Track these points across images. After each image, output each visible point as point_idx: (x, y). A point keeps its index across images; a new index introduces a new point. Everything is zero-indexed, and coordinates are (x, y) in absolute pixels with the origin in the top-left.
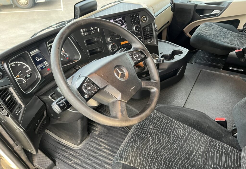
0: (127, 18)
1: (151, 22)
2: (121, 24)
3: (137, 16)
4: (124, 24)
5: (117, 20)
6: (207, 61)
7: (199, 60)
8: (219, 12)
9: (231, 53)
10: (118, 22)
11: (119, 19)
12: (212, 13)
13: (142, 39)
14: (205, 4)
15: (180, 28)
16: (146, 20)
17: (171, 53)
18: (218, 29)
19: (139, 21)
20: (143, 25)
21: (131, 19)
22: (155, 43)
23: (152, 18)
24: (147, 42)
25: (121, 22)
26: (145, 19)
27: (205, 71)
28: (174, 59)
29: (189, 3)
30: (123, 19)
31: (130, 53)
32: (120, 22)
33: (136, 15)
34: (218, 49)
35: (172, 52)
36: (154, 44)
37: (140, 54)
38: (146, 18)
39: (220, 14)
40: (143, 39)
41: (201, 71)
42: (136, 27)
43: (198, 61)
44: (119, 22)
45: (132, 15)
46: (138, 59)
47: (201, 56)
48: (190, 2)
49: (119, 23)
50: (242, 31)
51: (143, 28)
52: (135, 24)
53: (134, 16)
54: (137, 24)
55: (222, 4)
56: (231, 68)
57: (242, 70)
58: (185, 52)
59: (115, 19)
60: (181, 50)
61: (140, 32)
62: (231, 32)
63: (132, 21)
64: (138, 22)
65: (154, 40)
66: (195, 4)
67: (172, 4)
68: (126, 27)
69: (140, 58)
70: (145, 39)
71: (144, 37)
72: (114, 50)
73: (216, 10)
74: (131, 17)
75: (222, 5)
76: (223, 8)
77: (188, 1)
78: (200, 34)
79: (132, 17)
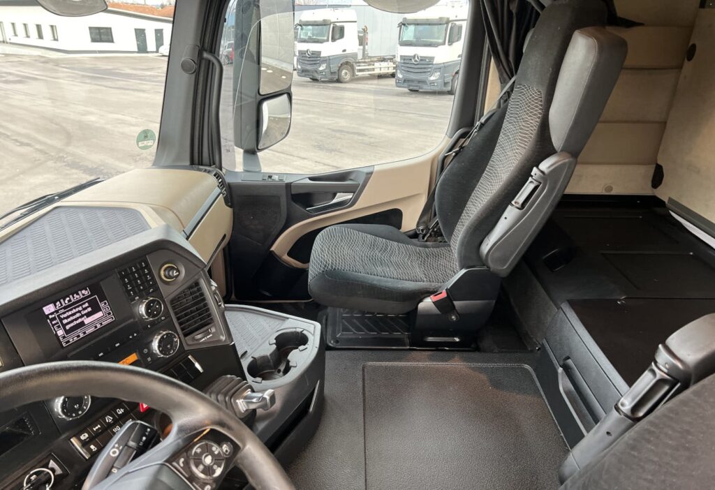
0: (111, 285)
1: (196, 277)
2: (89, 309)
3: (143, 269)
4: (102, 305)
5: (70, 301)
6: (366, 331)
7: (343, 331)
8: (349, 196)
9: (421, 306)
10: (78, 307)
11: (78, 294)
12: (335, 201)
13: (175, 340)
14: (311, 179)
15: (260, 244)
16: (178, 276)
17: (275, 346)
18: (364, 241)
19: (155, 283)
20: (168, 292)
21: (125, 285)
22: (223, 338)
23: (196, 265)
24: (195, 342)
25: (87, 305)
26: (175, 274)
27: (375, 369)
28: (292, 368)
29: (270, 180)
30: (96, 289)
31: (178, 464)
32: (84, 303)
33: (138, 266)
34: (391, 302)
35: (275, 341)
36: (220, 341)
37: (214, 449)
38: (178, 271)
39: (354, 201)
40: (182, 336)
41: (363, 370)
42: (148, 307)
43: (342, 335)
44: (81, 305)
45: (125, 270)
46: (214, 472)
47: (343, 318)
48: (270, 177)
49: (80, 308)
50: (414, 235)
51: (172, 302)
52: (142, 298)
53: (133, 273)
54: (149, 294)
55: (352, 177)
56: (430, 339)
57: (457, 340)
58: (313, 335)
59: (62, 301)
60: (299, 330)
61: (166, 318)
62: (396, 243)
63: (128, 292)
64: (151, 286)
65: (216, 330)
66: (286, 182)
67: (222, 189)
68: (109, 314)
69: (220, 466)
70: (186, 335)
71: (183, 329)
72: (76, 411)
73: (342, 194)
74: (122, 278)
75: (351, 180)
76: (357, 186)
77: (264, 176)
78: (330, 267)
79: (127, 276)
